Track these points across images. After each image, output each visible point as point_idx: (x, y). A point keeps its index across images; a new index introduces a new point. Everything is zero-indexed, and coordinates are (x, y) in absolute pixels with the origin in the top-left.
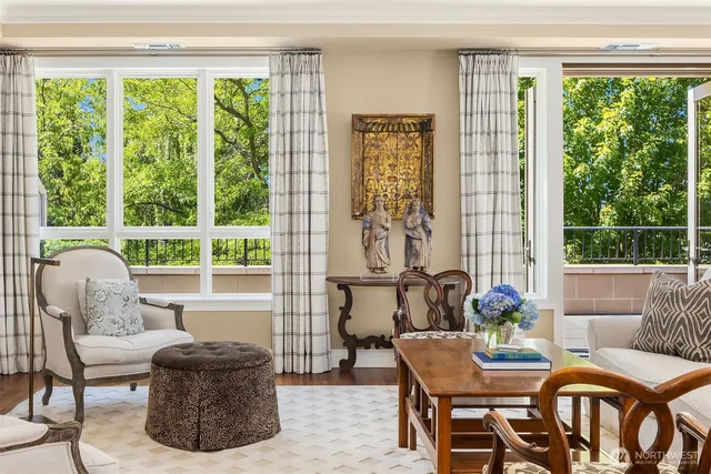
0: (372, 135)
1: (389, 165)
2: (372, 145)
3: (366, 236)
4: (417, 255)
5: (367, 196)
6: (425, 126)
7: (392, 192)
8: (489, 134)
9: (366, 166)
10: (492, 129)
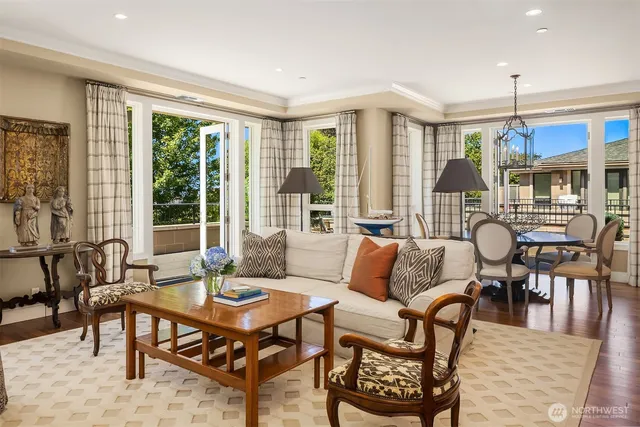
0: (14, 134)
1: (29, 159)
2: (13, 142)
3: (18, 217)
4: (63, 230)
5: (8, 184)
6: (62, 131)
7: (31, 181)
8: (110, 142)
9: (7, 160)
10: (113, 139)
